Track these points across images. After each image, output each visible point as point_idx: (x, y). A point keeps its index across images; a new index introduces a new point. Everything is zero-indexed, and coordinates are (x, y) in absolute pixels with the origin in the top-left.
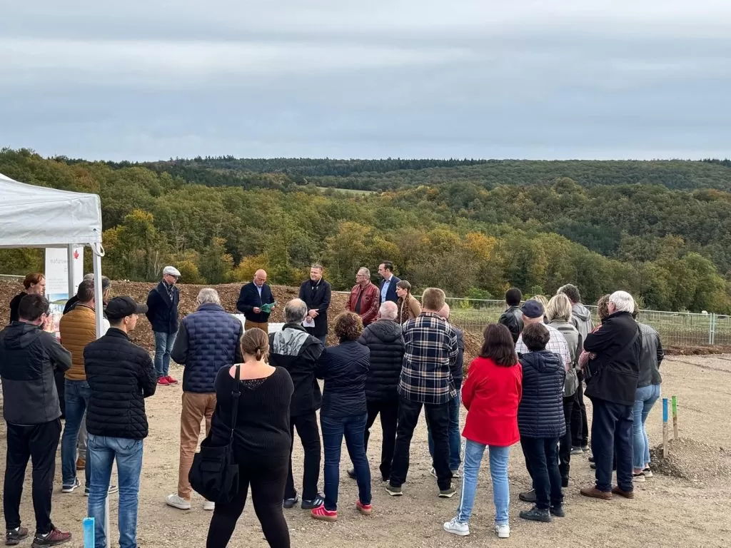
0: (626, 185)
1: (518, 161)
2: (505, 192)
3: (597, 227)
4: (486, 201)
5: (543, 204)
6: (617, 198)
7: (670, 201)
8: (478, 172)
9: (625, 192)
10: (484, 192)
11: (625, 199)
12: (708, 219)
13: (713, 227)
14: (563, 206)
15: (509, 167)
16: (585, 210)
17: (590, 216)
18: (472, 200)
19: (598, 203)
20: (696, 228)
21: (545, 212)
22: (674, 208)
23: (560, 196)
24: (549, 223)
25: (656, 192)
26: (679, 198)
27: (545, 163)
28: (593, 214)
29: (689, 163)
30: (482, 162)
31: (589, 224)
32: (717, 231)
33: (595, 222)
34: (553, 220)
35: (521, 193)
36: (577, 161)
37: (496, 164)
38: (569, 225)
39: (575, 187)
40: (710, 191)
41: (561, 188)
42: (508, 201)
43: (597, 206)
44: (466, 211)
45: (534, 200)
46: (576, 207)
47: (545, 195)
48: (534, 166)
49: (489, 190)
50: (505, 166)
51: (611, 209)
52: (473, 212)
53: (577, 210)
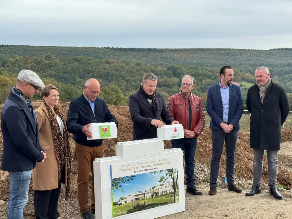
0: (76, 57)
1: (24, 46)
2: (22, 59)
3: (66, 75)
4: (13, 64)
5: (40, 65)
6: (73, 63)
7: (95, 64)
8: (6, 50)
9: (76, 60)
10: (11, 59)
11: (76, 63)
12: (111, 72)
13: (113, 75)
14: (50, 66)
15: (21, 49)
16: (59, 68)
17: (62, 70)
18: (6, 63)
19: (65, 65)
20: (106, 75)
21: (42, 69)
22: (97, 67)
23: (48, 61)
24: (44, 73)
25: (89, 60)
26: (99, 63)
27: (37, 47)
28: (63, 69)
29: (98, 49)
30: (8, 46)
31: (62, 74)
32: (115, 76)
33: (64, 73)
34: (45, 72)
35: (30, 60)
36: (51, 46)
37: (14, 47)
38: (53, 74)
39: (54, 57)
40: (110, 60)
41: (48, 58)
42: (24, 64)
43: (65, 66)
44: (4, 68)
45: (36, 63)
46: (56, 66)
47: (41, 61)
48: (33, 48)
49: (14, 58)
50: (19, 48)
51: (71, 67)
52: (7, 69)
53: (56, 68)
